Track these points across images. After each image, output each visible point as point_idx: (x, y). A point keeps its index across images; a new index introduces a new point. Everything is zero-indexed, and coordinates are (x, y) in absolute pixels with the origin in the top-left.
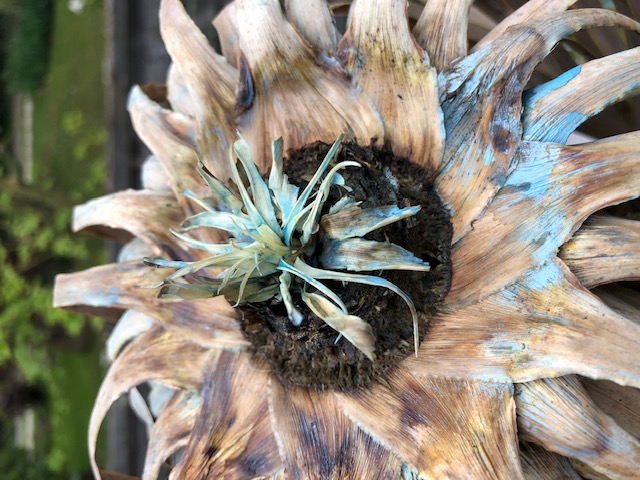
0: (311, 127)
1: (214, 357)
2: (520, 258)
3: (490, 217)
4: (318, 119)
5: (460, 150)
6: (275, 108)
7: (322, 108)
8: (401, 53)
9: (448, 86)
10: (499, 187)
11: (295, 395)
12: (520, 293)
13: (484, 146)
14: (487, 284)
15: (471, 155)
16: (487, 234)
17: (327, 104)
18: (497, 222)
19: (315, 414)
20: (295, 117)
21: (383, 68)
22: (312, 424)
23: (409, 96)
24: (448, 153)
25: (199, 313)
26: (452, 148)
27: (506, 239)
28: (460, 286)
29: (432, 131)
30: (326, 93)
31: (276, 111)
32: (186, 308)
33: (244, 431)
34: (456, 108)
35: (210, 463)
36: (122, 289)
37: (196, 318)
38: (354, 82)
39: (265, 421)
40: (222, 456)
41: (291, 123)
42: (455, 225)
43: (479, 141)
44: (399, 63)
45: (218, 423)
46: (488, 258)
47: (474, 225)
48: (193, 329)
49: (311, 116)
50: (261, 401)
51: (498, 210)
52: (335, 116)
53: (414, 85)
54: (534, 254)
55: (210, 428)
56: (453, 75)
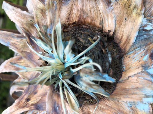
0: (89, 14)
1: (35, 73)
2: (138, 97)
3: (135, 78)
4: (93, 13)
5: (137, 49)
6: (78, 2)
7: (95, 9)
8: (135, 4)
9: (146, 26)
10: (144, 70)
11: (55, 96)
12: (133, 107)
13: (146, 54)
14: (124, 98)
15: (140, 54)
16: (132, 83)
17: (98, 9)
18: (137, 81)
19: (59, 104)
20: (84, 8)
21: (125, 6)
22: (57, 106)
23: (129, 21)
24: (132, 48)
25: (34, 58)
26: (135, 47)
27: (137, 88)
28: (115, 94)
29: (131, 38)
30: (99, 4)
31: (78, 3)
32: (30, 55)
33: (38, 98)
34: (144, 35)
35: (27, 103)
36: (11, 43)
37: (32, 59)
38: (111, 5)
39: (45, 97)
40: (30, 102)
41: (82, 10)
42: (123, 75)
43: (145, 51)
44: (132, 8)
45: (32, 92)
46: (128, 90)
47: (129, 78)
48: (31, 62)
49: (90, 11)
50: (45, 92)
51: (139, 77)
52: (99, 14)
53: (133, 17)
54: (144, 98)
55: (29, 92)
56: (150, 24)
